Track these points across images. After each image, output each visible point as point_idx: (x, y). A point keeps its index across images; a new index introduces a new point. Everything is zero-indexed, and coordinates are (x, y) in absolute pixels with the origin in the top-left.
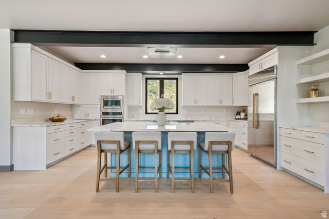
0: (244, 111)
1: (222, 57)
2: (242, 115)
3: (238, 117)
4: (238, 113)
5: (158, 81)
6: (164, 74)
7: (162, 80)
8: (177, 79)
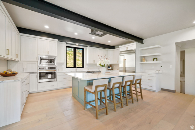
0: (111, 66)
1: (109, 42)
2: (111, 68)
3: (109, 69)
4: (109, 67)
5: (73, 49)
6: (79, 45)
7: (75, 49)
8: (83, 49)
